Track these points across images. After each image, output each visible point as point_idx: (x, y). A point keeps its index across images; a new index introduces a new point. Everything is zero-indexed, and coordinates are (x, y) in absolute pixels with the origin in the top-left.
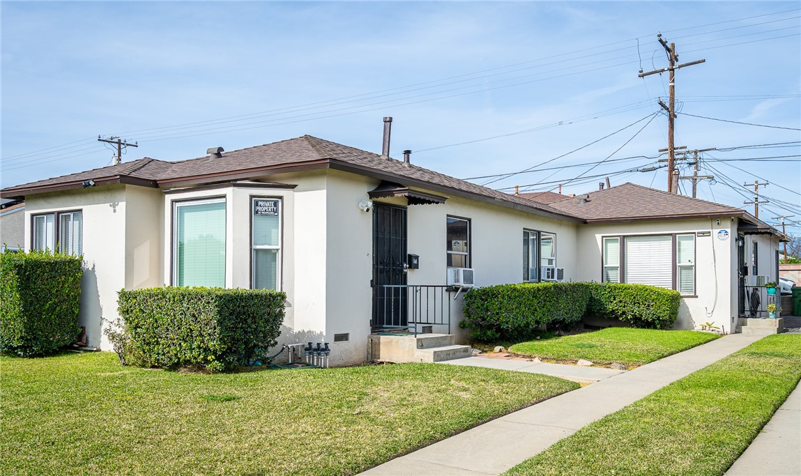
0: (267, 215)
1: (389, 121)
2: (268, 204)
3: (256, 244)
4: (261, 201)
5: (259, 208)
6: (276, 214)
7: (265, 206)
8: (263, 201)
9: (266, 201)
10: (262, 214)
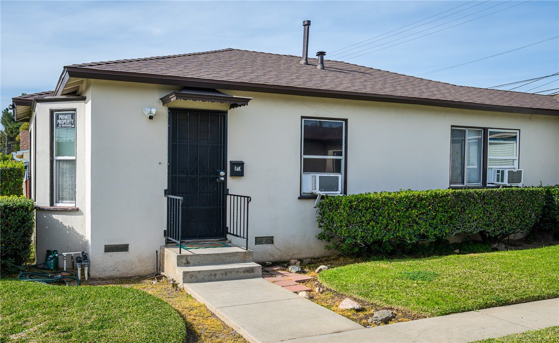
0: (65, 127)
1: (307, 24)
2: (66, 117)
3: (58, 155)
4: (61, 114)
5: (59, 121)
6: (73, 126)
7: (65, 119)
8: (63, 114)
9: (65, 114)
10: (62, 127)
